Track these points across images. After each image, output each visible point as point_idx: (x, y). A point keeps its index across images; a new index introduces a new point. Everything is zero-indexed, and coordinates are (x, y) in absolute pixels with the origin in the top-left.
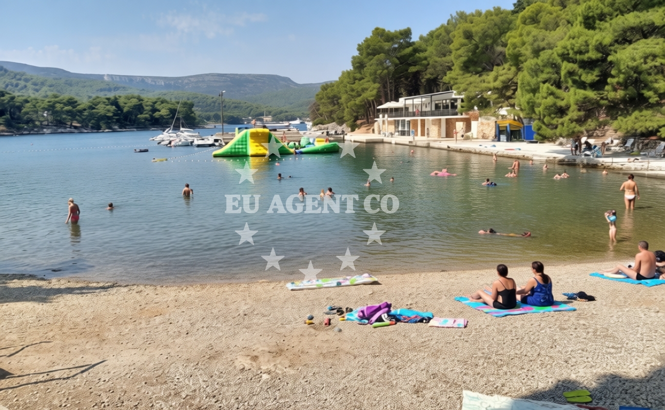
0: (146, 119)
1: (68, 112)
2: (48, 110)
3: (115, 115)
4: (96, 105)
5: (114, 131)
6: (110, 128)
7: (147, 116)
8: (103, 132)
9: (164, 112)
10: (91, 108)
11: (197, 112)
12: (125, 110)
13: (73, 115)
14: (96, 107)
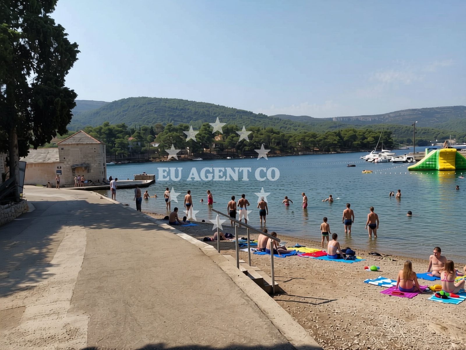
0: (358, 144)
1: (312, 141)
2: (301, 141)
3: (339, 142)
4: (327, 137)
5: (338, 153)
6: (335, 151)
7: (359, 142)
8: (331, 153)
9: (370, 139)
10: (325, 139)
11: (394, 138)
12: (345, 139)
13: (314, 144)
14: (328, 138)
